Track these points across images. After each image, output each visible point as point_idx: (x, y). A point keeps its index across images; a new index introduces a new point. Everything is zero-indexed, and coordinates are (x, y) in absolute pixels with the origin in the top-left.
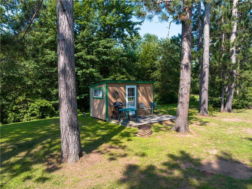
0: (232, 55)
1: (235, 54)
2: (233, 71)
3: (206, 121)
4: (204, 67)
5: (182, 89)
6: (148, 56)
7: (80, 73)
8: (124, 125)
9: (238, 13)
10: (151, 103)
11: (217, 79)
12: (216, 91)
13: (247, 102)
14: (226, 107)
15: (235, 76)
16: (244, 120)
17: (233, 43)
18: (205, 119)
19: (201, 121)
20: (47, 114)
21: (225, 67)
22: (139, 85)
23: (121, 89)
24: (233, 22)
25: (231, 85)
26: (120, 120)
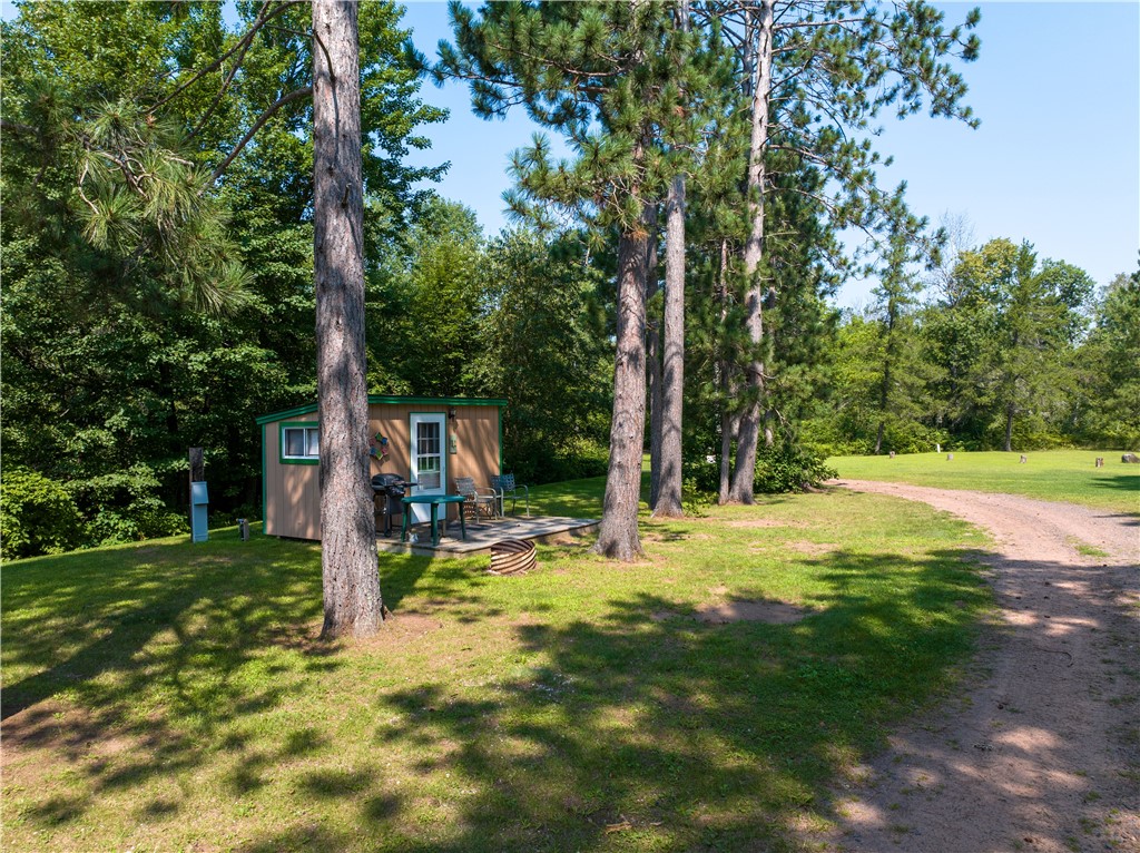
0: (751, 313)
1: (758, 311)
2: (754, 367)
3: (680, 528)
4: (668, 354)
5: (621, 425)
6: (449, 295)
7: (201, 362)
8: (426, 553)
9: (765, 177)
10: (495, 477)
11: (710, 393)
12: (700, 434)
13: (797, 470)
14: (736, 488)
15: (761, 383)
16: (790, 524)
17: (755, 274)
18: (674, 524)
19: (665, 530)
20: (52, 534)
21: (729, 353)
22: (454, 412)
23: (393, 427)
24: (752, 207)
25: (750, 412)
26: (405, 538)
